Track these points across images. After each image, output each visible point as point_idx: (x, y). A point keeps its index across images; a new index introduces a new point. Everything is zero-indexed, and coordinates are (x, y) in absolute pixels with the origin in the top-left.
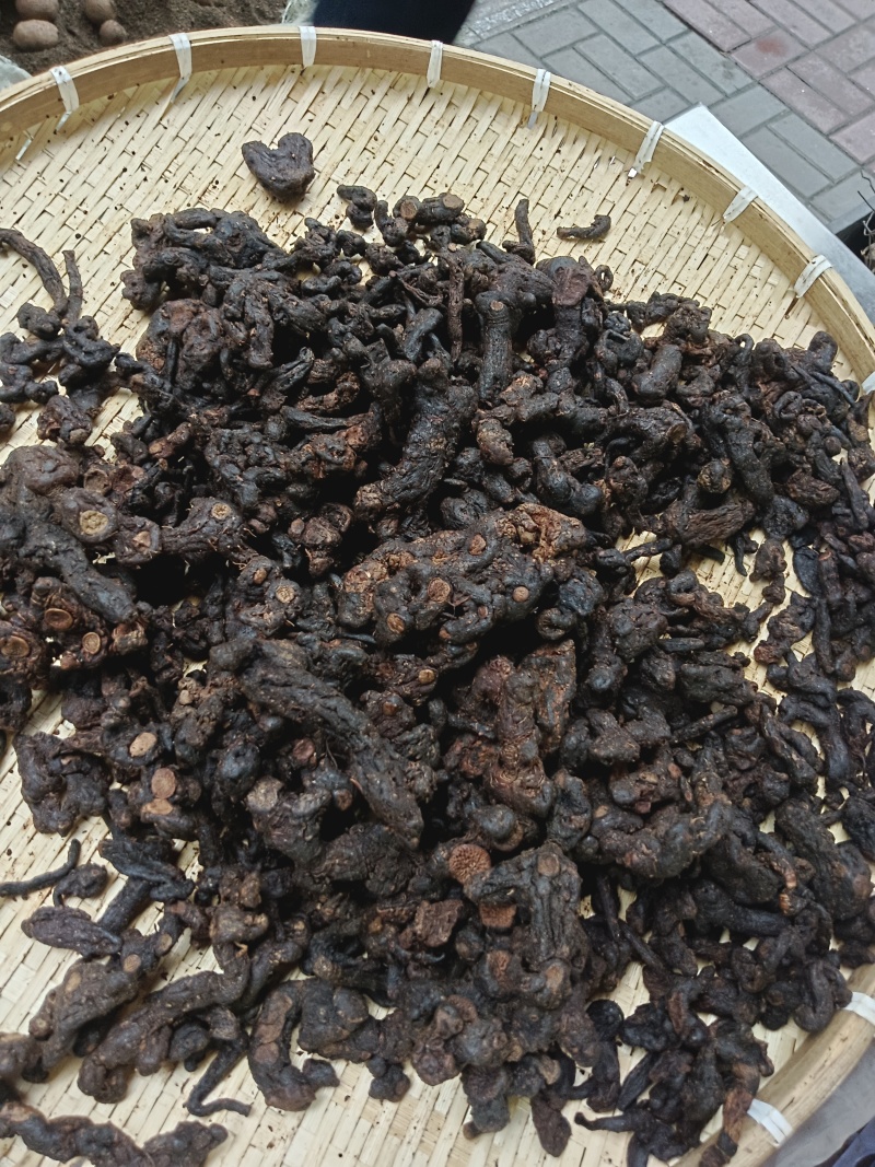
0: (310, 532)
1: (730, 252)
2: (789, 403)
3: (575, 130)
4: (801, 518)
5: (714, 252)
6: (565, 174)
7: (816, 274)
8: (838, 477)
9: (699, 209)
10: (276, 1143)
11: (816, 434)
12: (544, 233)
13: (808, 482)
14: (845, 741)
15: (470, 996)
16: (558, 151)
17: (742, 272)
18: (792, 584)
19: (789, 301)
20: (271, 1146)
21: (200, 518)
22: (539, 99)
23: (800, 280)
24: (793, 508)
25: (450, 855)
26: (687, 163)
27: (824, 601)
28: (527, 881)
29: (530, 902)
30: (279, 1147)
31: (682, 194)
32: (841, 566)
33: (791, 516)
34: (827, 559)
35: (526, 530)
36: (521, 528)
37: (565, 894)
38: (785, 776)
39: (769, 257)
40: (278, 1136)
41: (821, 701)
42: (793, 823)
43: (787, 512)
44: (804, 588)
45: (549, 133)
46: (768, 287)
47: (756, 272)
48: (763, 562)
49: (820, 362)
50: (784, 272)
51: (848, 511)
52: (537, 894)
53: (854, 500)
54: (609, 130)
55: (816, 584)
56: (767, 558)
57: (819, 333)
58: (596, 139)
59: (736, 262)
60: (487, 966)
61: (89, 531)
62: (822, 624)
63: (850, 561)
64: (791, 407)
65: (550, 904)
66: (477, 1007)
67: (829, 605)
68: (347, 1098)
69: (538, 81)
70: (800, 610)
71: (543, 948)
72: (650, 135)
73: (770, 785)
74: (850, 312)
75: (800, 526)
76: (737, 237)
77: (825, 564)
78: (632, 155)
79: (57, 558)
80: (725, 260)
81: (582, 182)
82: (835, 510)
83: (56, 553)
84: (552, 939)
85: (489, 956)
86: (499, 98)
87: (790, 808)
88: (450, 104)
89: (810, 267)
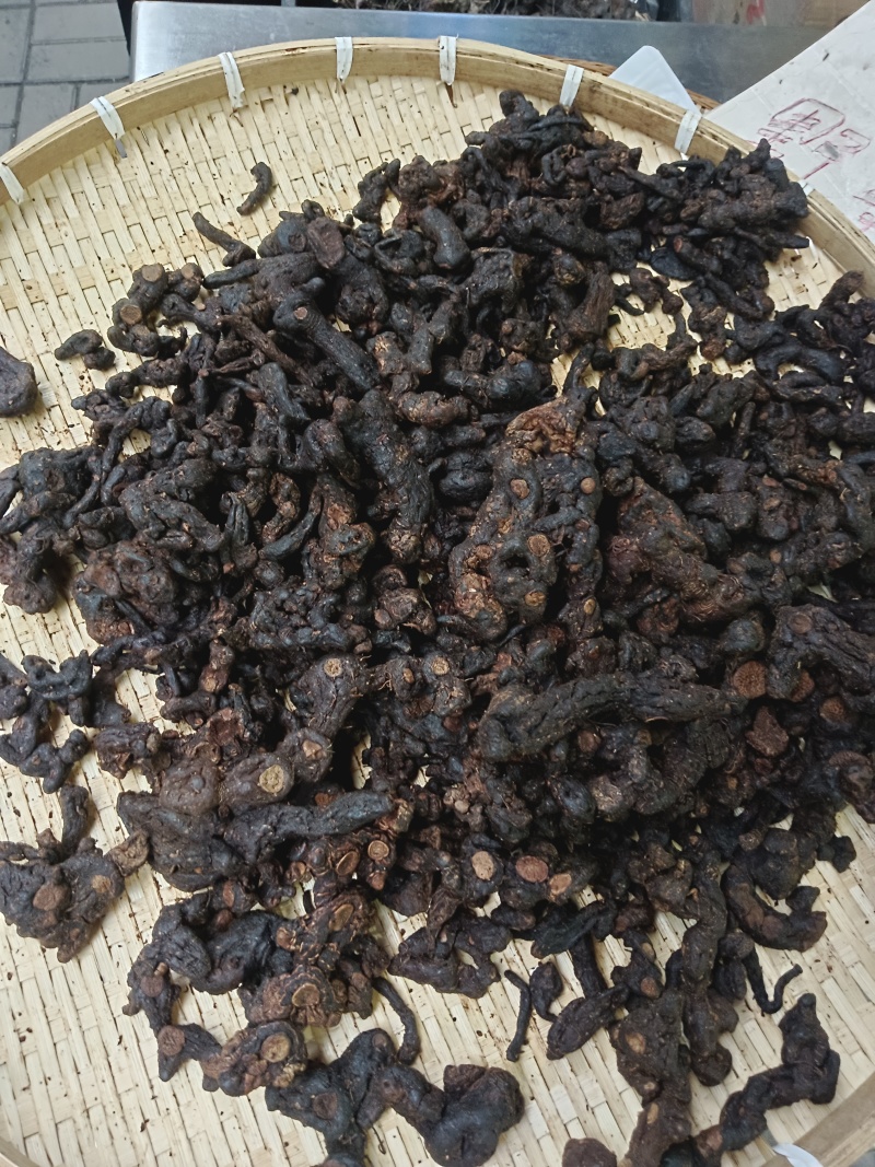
0: (394, 610)
1: (366, 98)
2: (552, 166)
3: (160, 122)
4: (635, 237)
5: (356, 111)
6: (191, 163)
7: (453, 55)
8: (632, 183)
9: (311, 89)
10: (831, 964)
11: (591, 169)
12: (231, 224)
13: (619, 206)
14: (815, 347)
15: (838, 749)
16: (166, 151)
17: (391, 105)
18: (675, 287)
19: (444, 93)
20: (830, 969)
21: (327, 688)
22: (115, 126)
23: (443, 71)
24: (623, 235)
25: (736, 689)
26: (275, 64)
27: (709, 276)
28: (804, 647)
29: (820, 656)
30: (834, 963)
31: (289, 90)
32: (695, 241)
33: (626, 242)
34: (681, 246)
35: (533, 441)
36: (527, 445)
37: (831, 626)
38: (823, 410)
39: (401, 75)
40: (826, 959)
41: (777, 340)
42: (858, 432)
43: (622, 242)
44: (684, 280)
45: (144, 146)
46: (420, 98)
47: (400, 94)
48: (647, 292)
49: (526, 116)
50: (422, 75)
51: (661, 200)
52: (819, 647)
53: (658, 188)
54: (191, 96)
55: (690, 270)
56: (647, 286)
57: (501, 96)
58: (184, 114)
59: (378, 101)
60: (828, 721)
61: (278, 788)
62: (723, 291)
63: (696, 232)
64: (556, 167)
65: (832, 643)
66: (851, 750)
67: (715, 274)
68: (829, 891)
69: (102, 113)
70: (698, 297)
71: (860, 671)
72: (227, 69)
73: (821, 425)
74: (504, 58)
75: (640, 241)
76: (361, 84)
77: (684, 251)
78: (224, 100)
79: (280, 832)
80: (369, 108)
81: (209, 157)
82: (652, 207)
83: (275, 829)
84: (857, 660)
85: (822, 715)
86: (80, 159)
87: (846, 425)
88: (48, 201)
89: (443, 54)
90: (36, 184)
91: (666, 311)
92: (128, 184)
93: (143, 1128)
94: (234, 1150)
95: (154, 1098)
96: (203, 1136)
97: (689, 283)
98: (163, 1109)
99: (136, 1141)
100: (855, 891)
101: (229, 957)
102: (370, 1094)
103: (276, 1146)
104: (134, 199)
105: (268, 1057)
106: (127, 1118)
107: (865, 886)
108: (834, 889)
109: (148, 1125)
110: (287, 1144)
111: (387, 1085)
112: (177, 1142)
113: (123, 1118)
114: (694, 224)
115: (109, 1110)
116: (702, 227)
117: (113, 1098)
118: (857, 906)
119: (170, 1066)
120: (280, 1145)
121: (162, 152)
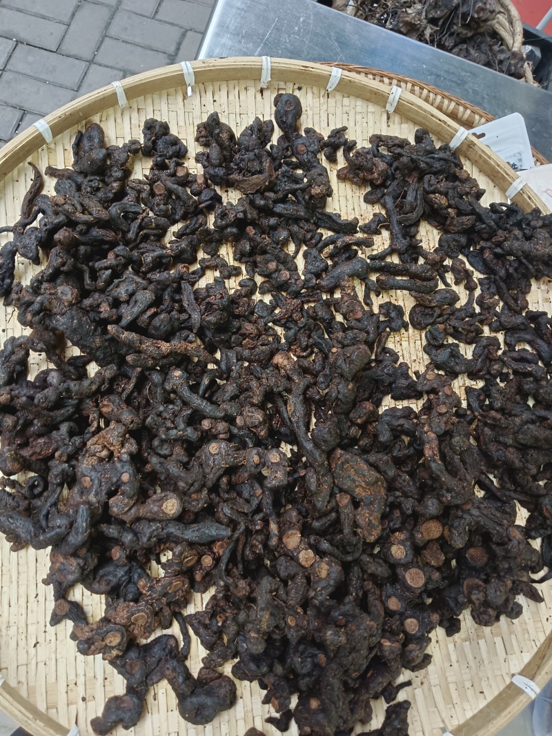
90: (135, 100)
91: (466, 288)
92: (187, 114)
93: (35, 646)
94: (78, 673)
95: (45, 632)
96: (64, 660)
97: (485, 276)
98: (48, 639)
99: (30, 652)
100: (451, 646)
101: (105, 578)
102: (158, 668)
103: (100, 677)
104: (187, 124)
105: (107, 641)
106: (28, 638)
107: (457, 646)
108: (440, 642)
109: (38, 645)
110: (106, 679)
111: (168, 669)
112: (50, 659)
113: (26, 637)
114: (499, 244)
115: (20, 631)
116: (502, 249)
117: (24, 625)
118: (449, 655)
119: (56, 620)
120: (102, 678)
121: (212, 101)
